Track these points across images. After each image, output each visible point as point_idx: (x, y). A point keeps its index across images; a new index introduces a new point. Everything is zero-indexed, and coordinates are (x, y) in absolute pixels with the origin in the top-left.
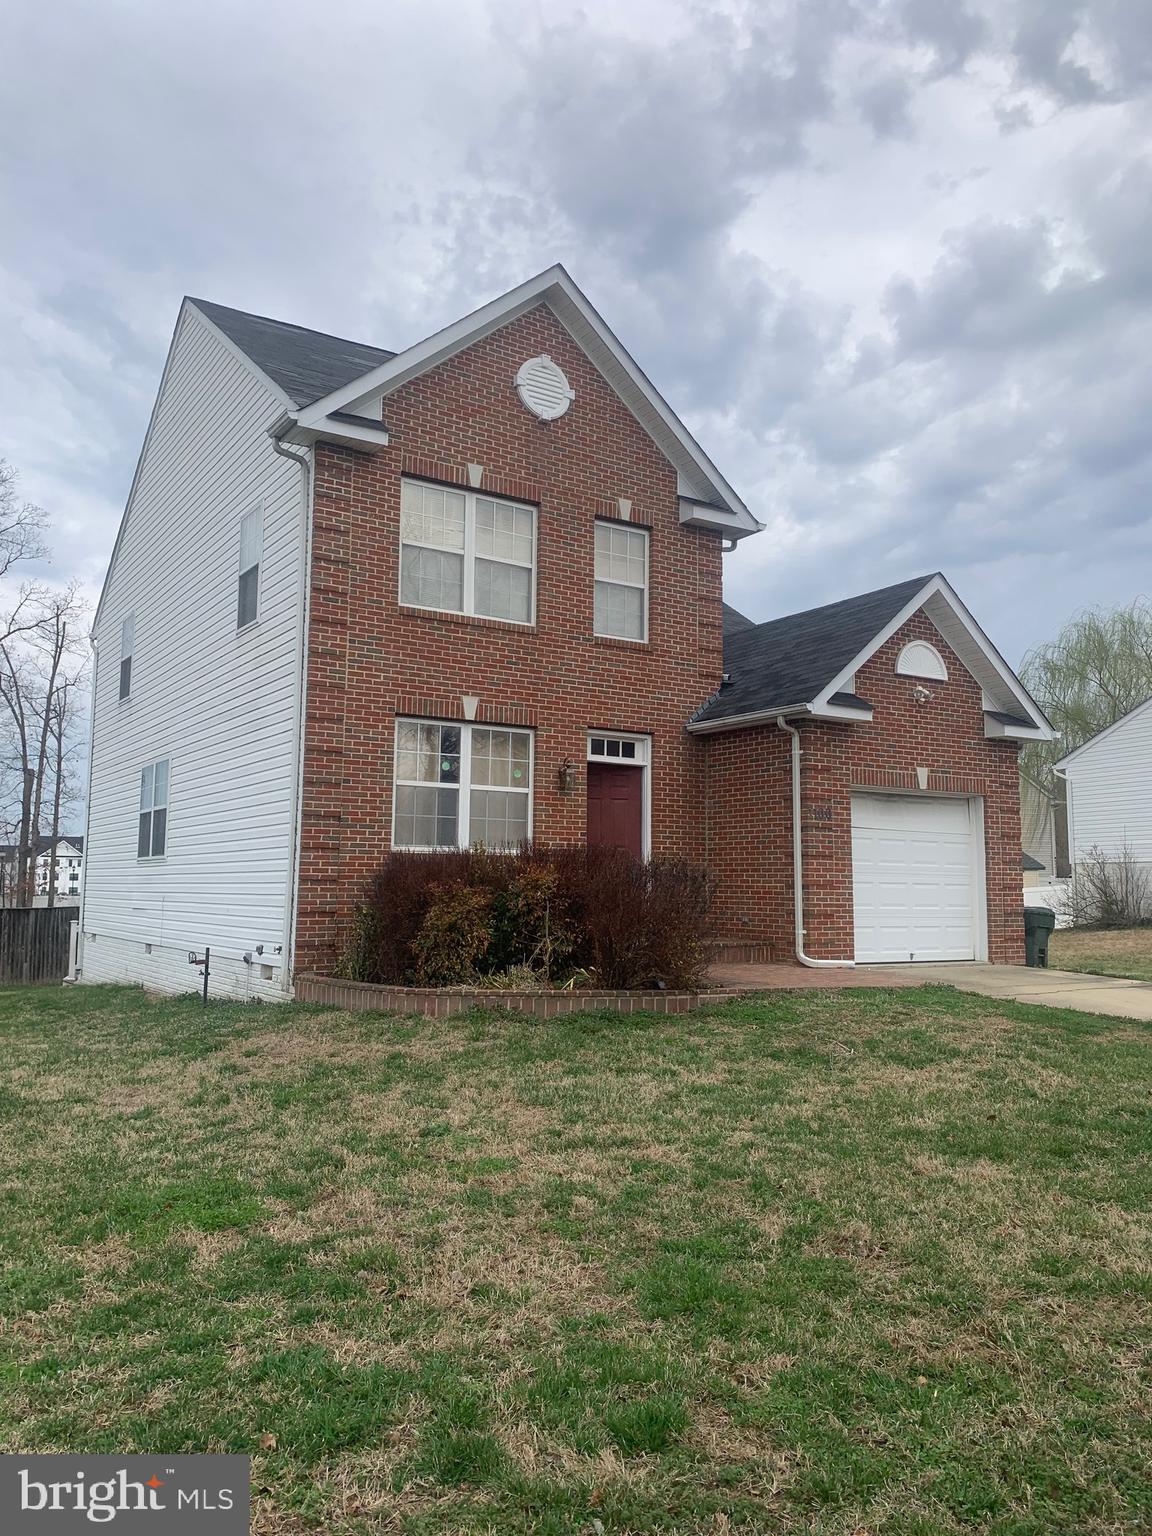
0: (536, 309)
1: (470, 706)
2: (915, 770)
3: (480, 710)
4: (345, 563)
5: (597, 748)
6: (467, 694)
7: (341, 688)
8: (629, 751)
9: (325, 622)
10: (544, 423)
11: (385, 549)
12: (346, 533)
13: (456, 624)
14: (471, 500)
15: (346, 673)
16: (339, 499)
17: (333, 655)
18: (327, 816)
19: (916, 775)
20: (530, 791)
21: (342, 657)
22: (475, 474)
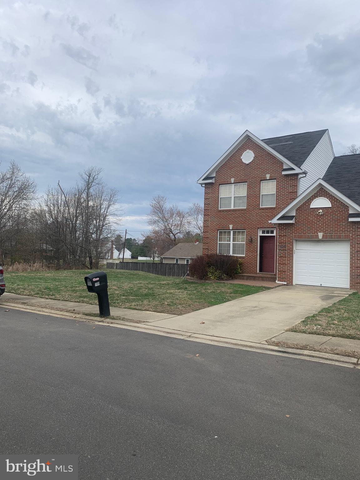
0: (247, 140)
1: (231, 227)
2: (318, 234)
3: (233, 227)
4: (209, 204)
5: (263, 232)
6: (230, 224)
7: (208, 226)
8: (272, 232)
9: (206, 215)
10: (248, 164)
11: (216, 200)
12: (209, 199)
13: (228, 211)
14: (233, 185)
15: (209, 224)
16: (208, 193)
17: (207, 221)
18: (206, 249)
19: (318, 235)
20: (245, 243)
21: (208, 221)
22: (233, 180)
